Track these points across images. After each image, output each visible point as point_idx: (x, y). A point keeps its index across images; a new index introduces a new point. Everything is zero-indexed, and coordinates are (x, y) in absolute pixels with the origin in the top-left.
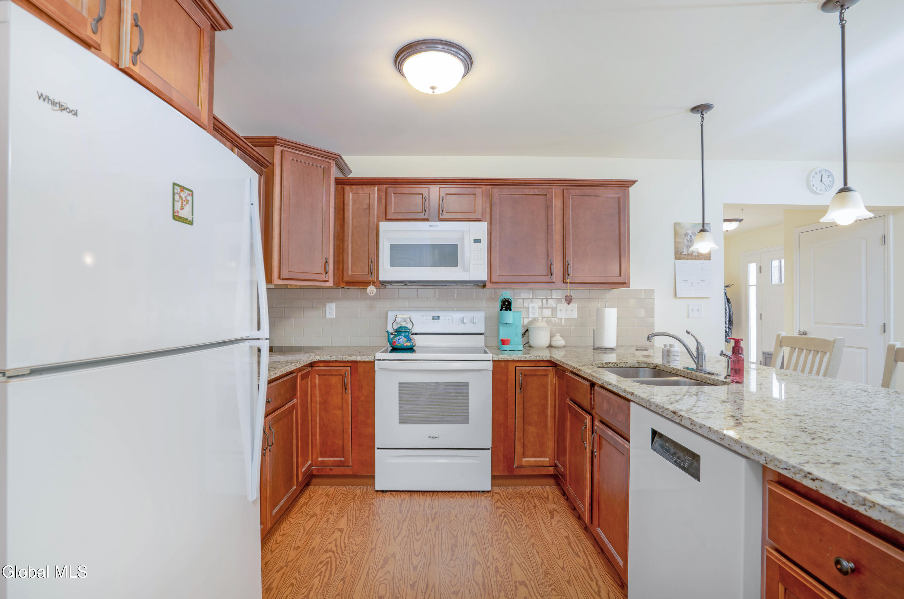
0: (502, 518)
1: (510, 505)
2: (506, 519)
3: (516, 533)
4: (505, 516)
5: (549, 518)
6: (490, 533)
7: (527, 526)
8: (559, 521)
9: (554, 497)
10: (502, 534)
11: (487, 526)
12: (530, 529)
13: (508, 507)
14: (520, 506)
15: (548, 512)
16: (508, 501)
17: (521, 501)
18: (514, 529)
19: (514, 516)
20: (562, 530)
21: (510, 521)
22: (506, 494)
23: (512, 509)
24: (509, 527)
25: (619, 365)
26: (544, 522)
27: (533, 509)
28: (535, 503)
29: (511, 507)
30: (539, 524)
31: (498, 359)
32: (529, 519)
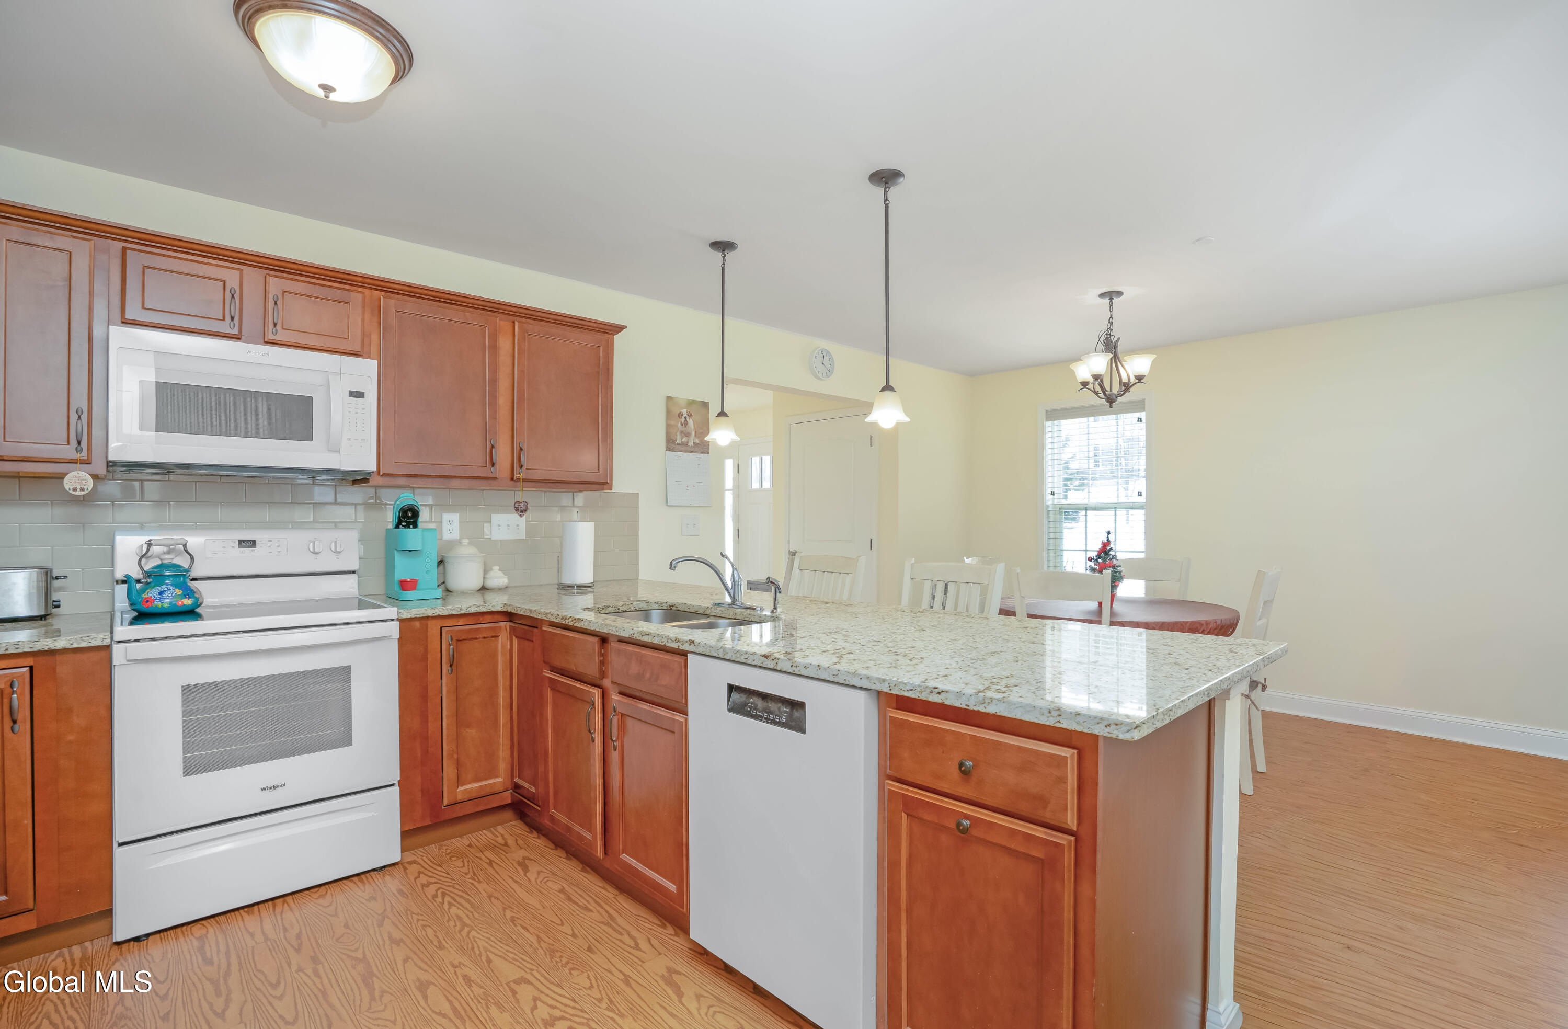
0: (439, 899)
1: (446, 875)
2: (447, 899)
3: (475, 913)
4: (444, 895)
5: (522, 873)
6: (428, 929)
7: (490, 897)
8: (539, 873)
9: (517, 840)
10: (452, 923)
11: (418, 920)
12: (497, 898)
13: (441, 878)
14: (465, 870)
15: (515, 864)
16: (439, 868)
17: (463, 861)
18: (470, 909)
19: (461, 888)
20: (550, 884)
21: (457, 898)
22: (429, 860)
23: (452, 879)
24: (458, 908)
25: (621, 609)
26: (516, 882)
27: (490, 869)
28: (488, 858)
29: (449, 876)
30: (508, 886)
31: (409, 616)
32: (488, 885)
